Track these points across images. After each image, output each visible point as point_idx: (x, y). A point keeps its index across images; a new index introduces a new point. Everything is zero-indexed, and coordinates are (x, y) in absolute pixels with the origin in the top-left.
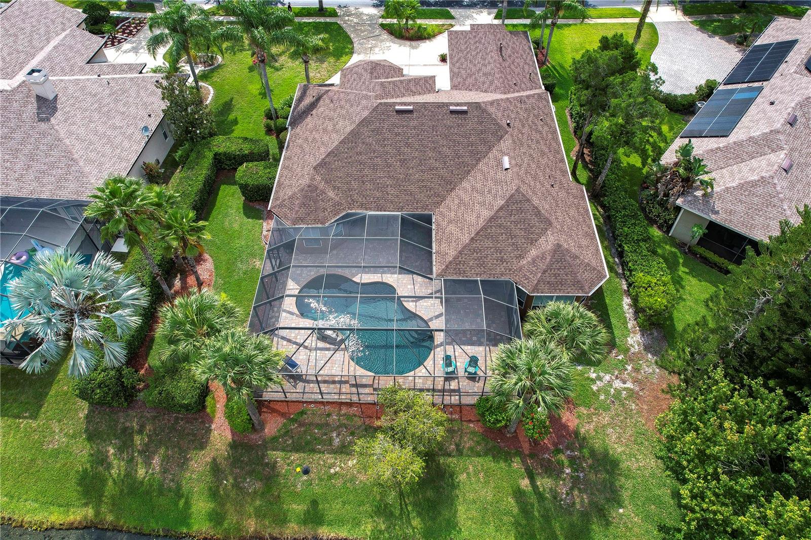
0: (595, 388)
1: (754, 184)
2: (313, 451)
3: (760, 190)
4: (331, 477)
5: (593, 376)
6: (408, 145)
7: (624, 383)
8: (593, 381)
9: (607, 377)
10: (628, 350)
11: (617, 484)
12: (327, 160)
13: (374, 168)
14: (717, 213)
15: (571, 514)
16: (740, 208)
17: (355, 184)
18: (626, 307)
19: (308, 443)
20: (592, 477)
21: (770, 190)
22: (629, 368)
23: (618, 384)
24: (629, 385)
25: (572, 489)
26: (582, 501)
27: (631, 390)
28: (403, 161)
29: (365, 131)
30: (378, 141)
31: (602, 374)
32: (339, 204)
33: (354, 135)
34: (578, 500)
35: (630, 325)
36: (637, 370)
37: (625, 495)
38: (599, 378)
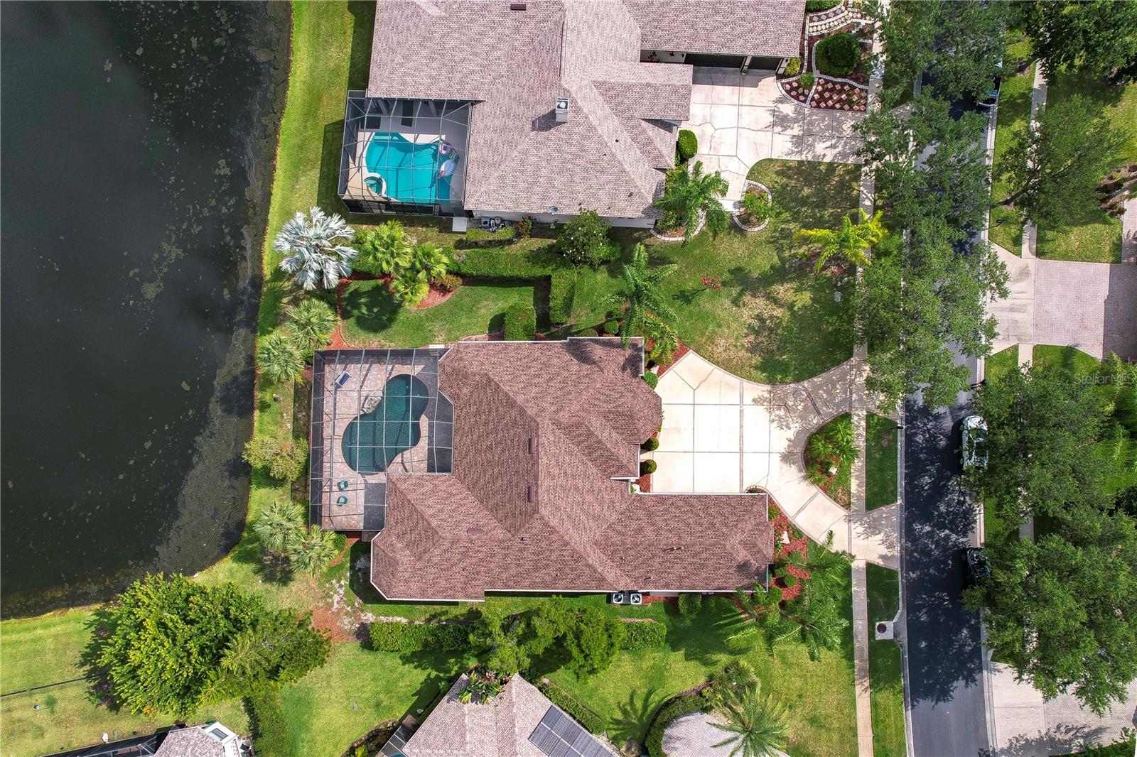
0: (334, 581)
1: (463, 736)
2: (295, 402)
3: (457, 738)
4: (282, 413)
5: (342, 582)
6: (503, 451)
7: (338, 603)
8: (339, 582)
9: (341, 592)
10: (362, 611)
11: (274, 583)
12: (493, 383)
13: (486, 424)
14: (448, 702)
15: (261, 553)
16: (448, 720)
17: (474, 409)
18: (399, 619)
19: (299, 398)
20: (279, 569)
21: (457, 745)
22: (349, 609)
23: (336, 598)
24: (336, 605)
25: (273, 555)
26: (266, 561)
27: (333, 606)
28: (490, 447)
29: (514, 413)
30: (506, 425)
31: (344, 588)
32: (459, 398)
33: (512, 404)
34: (267, 558)
35: (382, 618)
36: (347, 613)
37: (268, 586)
38: (341, 586)
